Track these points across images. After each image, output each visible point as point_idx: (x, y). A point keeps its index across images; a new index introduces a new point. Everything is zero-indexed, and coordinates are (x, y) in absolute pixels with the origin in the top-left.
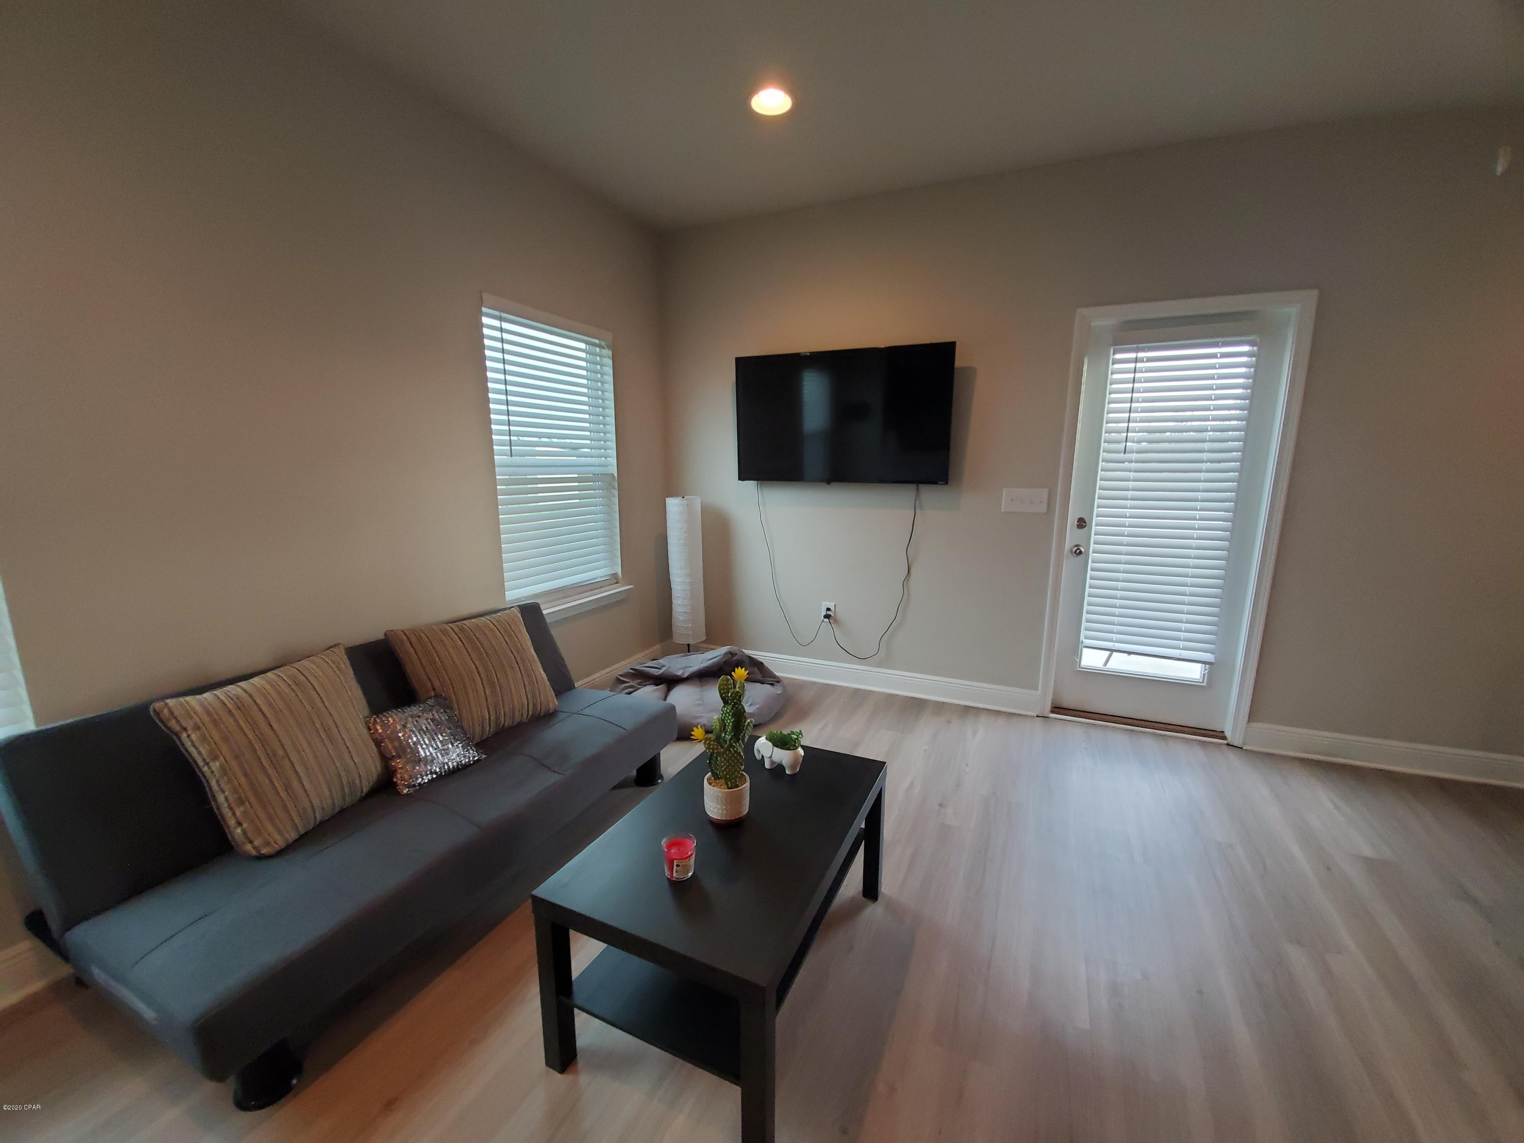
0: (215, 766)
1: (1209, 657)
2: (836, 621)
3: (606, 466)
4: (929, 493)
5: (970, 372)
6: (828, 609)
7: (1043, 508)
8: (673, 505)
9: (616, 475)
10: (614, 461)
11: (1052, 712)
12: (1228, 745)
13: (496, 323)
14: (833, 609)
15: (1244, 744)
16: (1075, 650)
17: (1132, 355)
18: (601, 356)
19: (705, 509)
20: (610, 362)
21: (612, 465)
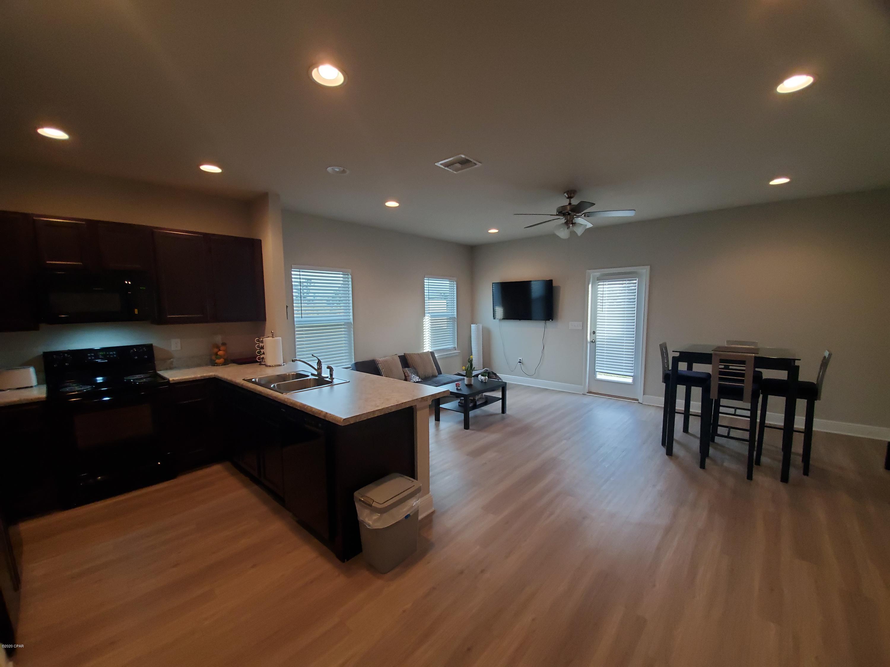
0: (383, 370)
1: (632, 374)
2: (522, 363)
3: (453, 315)
4: (549, 323)
5: (558, 288)
6: (520, 360)
7: (581, 328)
8: (473, 326)
9: (456, 317)
10: (456, 313)
11: (588, 393)
12: (639, 403)
13: (428, 281)
14: (521, 360)
15: (643, 402)
16: (593, 372)
17: (602, 283)
18: (453, 284)
19: (483, 328)
20: (456, 285)
21: (455, 315)
